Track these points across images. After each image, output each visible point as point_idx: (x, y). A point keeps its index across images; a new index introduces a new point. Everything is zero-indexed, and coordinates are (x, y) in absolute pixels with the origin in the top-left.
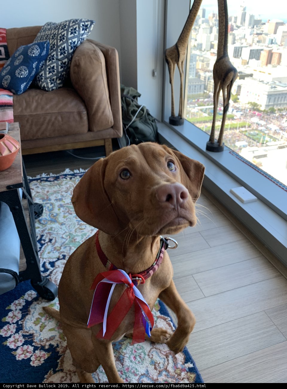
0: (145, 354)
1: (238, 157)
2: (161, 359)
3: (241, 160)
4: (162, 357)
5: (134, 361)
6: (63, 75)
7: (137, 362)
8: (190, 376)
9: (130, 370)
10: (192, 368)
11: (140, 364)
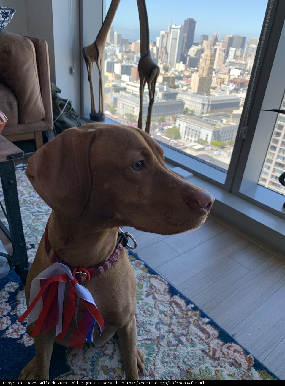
0: (152, 307)
2: (166, 307)
4: (167, 306)
5: (145, 315)
7: (148, 315)
8: (196, 313)
9: (145, 323)
10: (194, 307)
11: (151, 316)
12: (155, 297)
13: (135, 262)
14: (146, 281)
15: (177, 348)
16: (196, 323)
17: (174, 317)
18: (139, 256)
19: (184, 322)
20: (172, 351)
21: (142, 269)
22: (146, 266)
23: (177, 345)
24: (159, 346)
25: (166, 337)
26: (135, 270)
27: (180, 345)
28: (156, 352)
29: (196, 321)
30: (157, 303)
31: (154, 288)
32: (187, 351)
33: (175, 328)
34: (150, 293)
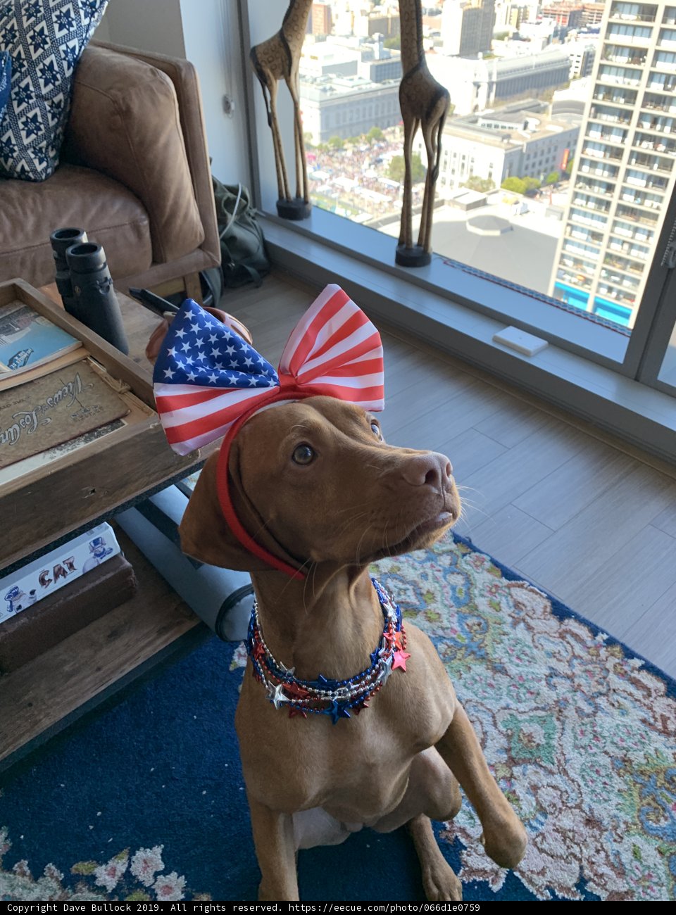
0: (529, 647)
1: (466, 270)
2: (556, 645)
3: (476, 275)
4: (556, 642)
5: (520, 663)
6: (59, 135)
7: (527, 663)
8: (614, 651)
9: (525, 678)
10: (608, 639)
11: (532, 663)
12: (529, 625)
13: (471, 557)
14: (504, 595)
15: (596, 718)
16: (619, 670)
17: (575, 662)
18: (475, 543)
19: (596, 669)
20: (588, 725)
21: (489, 571)
22: (496, 564)
23: (595, 713)
24: (561, 718)
25: (571, 701)
26: (475, 574)
27: (599, 714)
28: (561, 731)
29: (619, 667)
30: (535, 637)
31: (524, 608)
32: (615, 724)
33: (583, 681)
34: (517, 618)
